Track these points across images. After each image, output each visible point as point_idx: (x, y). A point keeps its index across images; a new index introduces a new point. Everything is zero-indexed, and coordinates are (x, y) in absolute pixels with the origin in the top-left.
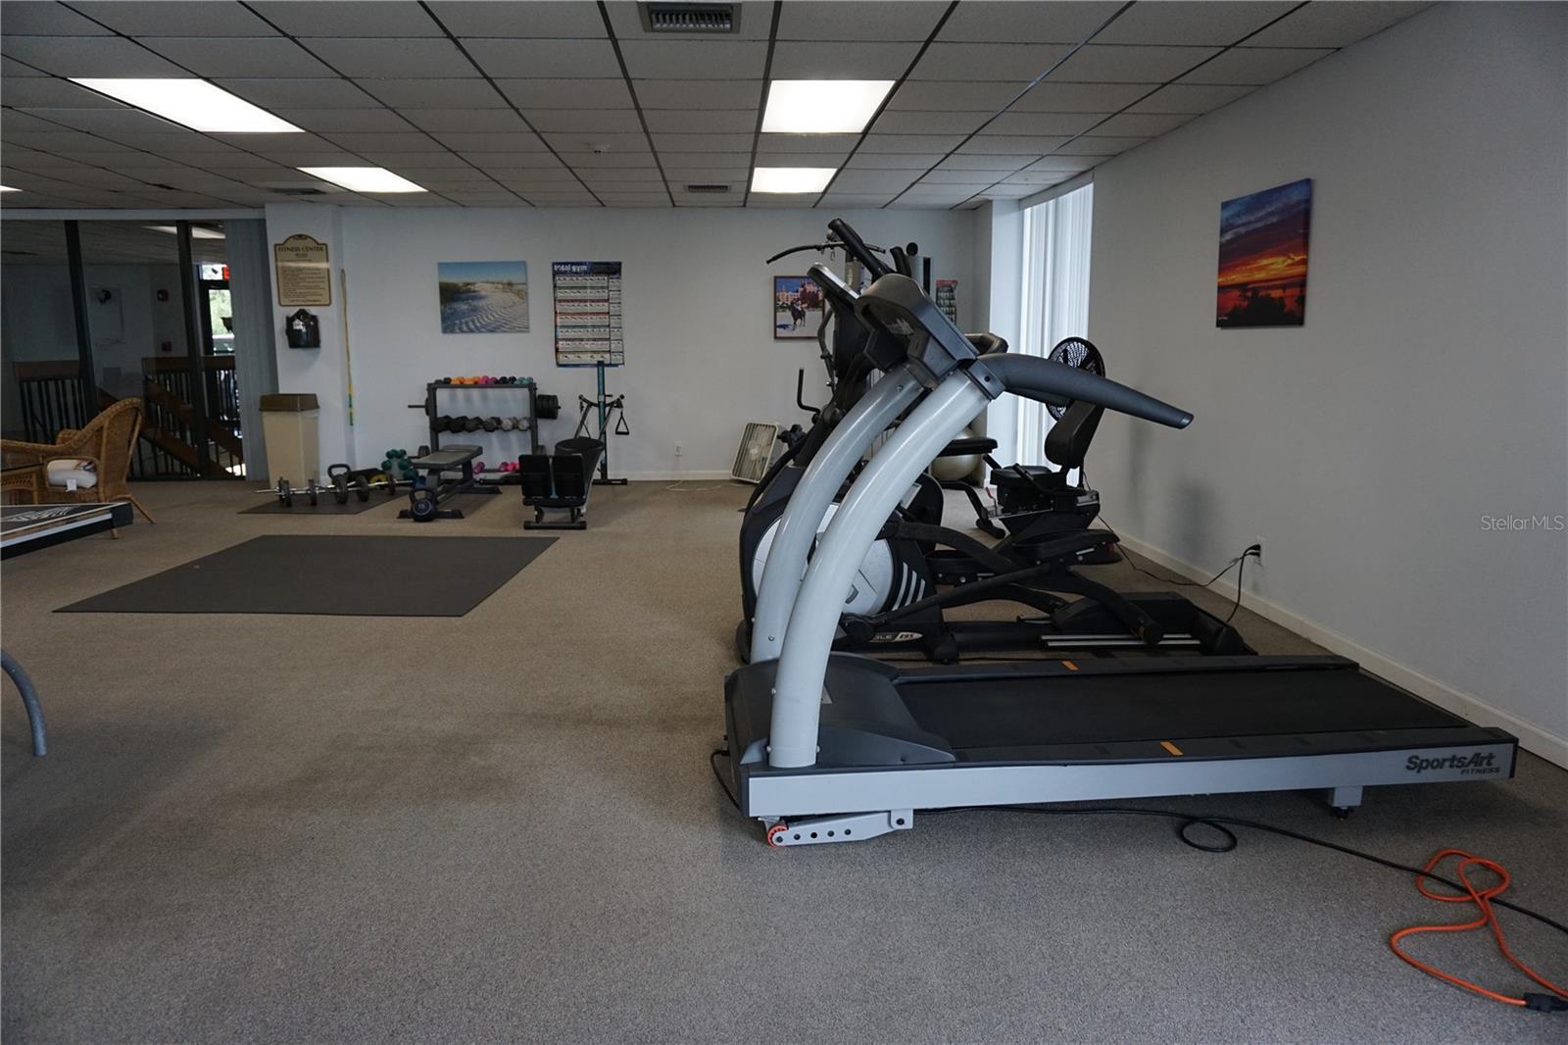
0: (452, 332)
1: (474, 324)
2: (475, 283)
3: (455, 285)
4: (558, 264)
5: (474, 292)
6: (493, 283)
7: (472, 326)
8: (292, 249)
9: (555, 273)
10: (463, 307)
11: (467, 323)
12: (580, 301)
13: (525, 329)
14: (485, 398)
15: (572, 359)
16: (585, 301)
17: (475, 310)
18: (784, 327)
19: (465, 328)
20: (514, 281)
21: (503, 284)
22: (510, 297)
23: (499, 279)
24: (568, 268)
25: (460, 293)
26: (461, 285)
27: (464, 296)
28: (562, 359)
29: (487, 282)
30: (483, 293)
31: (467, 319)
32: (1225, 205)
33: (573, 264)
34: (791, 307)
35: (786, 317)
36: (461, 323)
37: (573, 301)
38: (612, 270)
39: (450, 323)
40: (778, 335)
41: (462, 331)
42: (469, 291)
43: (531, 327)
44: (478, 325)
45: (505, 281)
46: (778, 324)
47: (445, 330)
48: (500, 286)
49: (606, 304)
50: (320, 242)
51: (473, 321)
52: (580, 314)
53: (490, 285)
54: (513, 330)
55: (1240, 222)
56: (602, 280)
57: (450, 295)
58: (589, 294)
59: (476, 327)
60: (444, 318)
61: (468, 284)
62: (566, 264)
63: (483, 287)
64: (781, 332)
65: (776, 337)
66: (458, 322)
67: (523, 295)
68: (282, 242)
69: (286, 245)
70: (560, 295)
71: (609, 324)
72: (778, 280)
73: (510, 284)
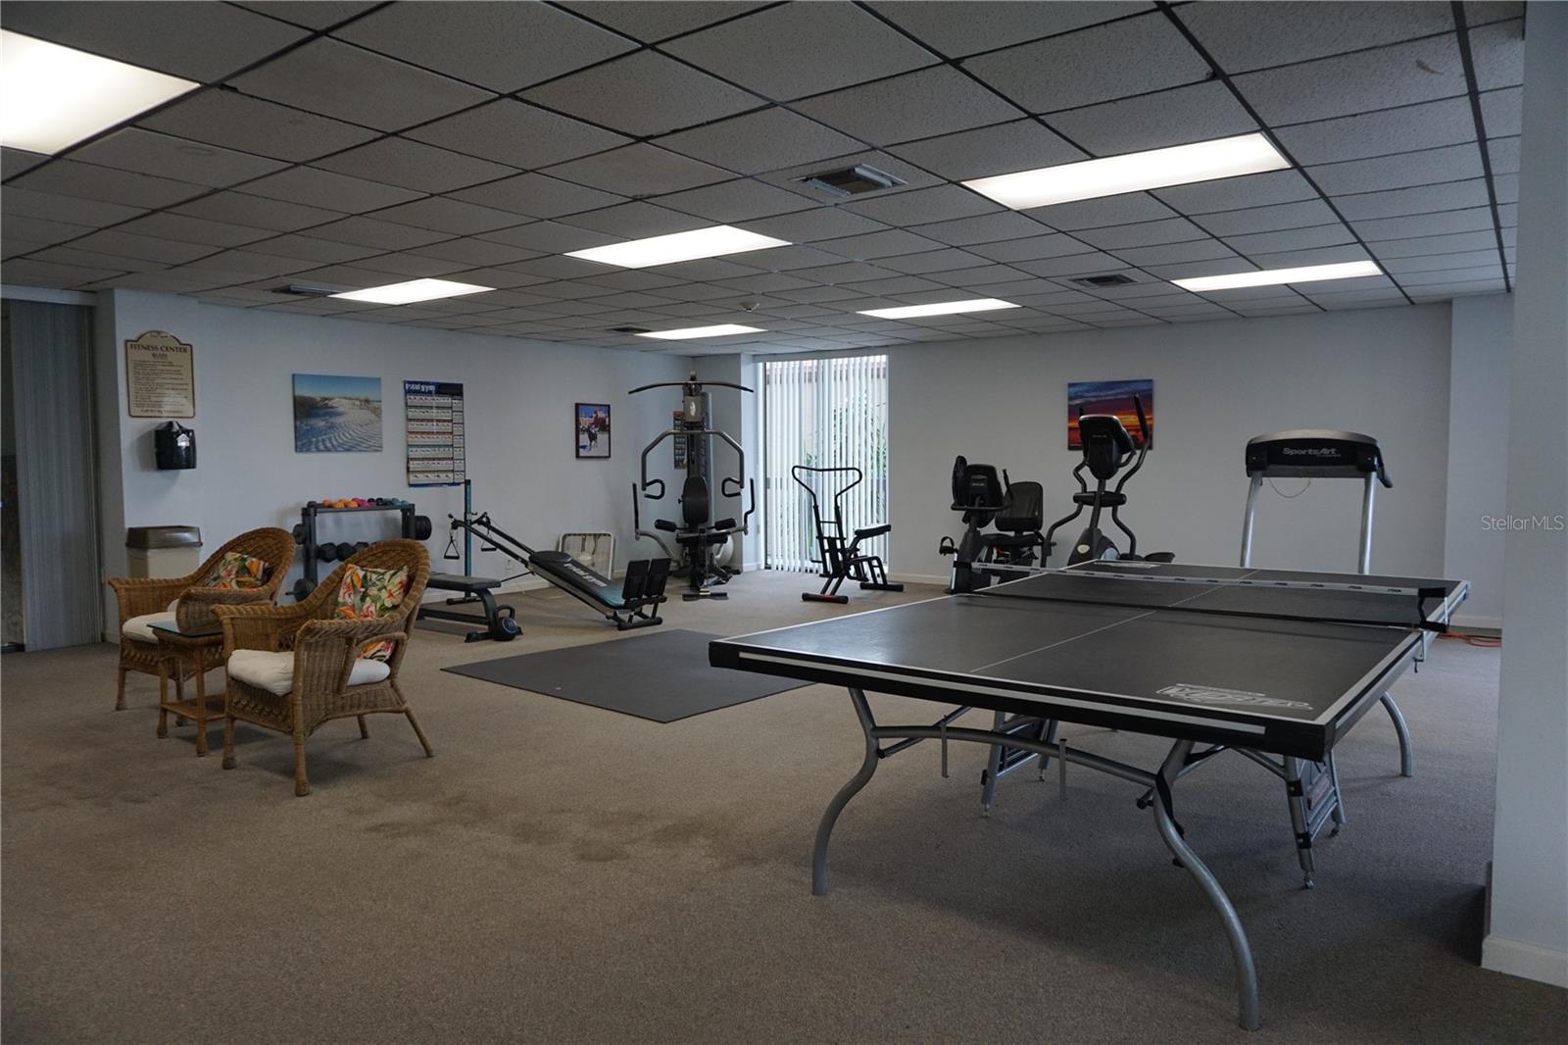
0: (308, 450)
1: (331, 442)
2: (332, 399)
3: (312, 400)
4: (410, 383)
5: (332, 407)
6: (350, 399)
7: (329, 445)
8: (147, 348)
9: (408, 392)
10: (320, 423)
11: (323, 441)
12: (428, 420)
13: (378, 448)
14: (338, 523)
15: (422, 479)
16: (432, 421)
17: (332, 427)
18: (584, 447)
19: (322, 447)
20: (372, 398)
21: (361, 401)
22: (366, 415)
23: (356, 395)
24: (417, 387)
25: (317, 408)
26: (318, 399)
27: (321, 412)
28: (413, 479)
29: (345, 398)
30: (341, 409)
31: (324, 437)
32: (1071, 385)
33: (422, 383)
34: (588, 430)
35: (584, 439)
36: (318, 442)
37: (422, 420)
38: (454, 390)
39: (304, 441)
40: (581, 454)
41: (318, 450)
42: (326, 406)
43: (385, 447)
44: (335, 443)
45: (363, 398)
46: (581, 444)
47: (298, 449)
48: (358, 403)
49: (450, 424)
50: (183, 342)
51: (330, 439)
52: (428, 433)
53: (347, 401)
54: (367, 449)
56: (446, 401)
57: (304, 409)
58: (434, 414)
59: (333, 446)
60: (299, 435)
61: (326, 399)
62: (416, 383)
63: (340, 403)
64: (582, 453)
65: (578, 456)
66: (314, 439)
67: (377, 412)
68: (134, 338)
69: (140, 342)
70: (411, 415)
71: (453, 446)
72: (581, 407)
73: (367, 401)
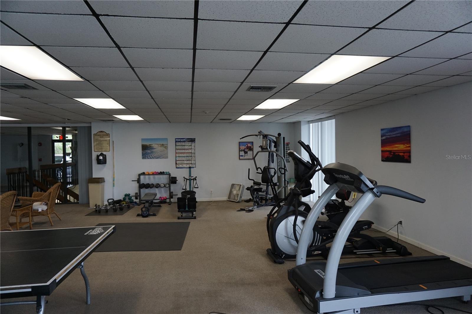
0: (145, 158)
1: (152, 156)
2: (152, 145)
3: (146, 145)
4: (177, 139)
5: (152, 147)
6: (158, 144)
7: (151, 157)
8: (99, 135)
9: (176, 142)
10: (149, 151)
11: (150, 156)
12: (183, 149)
13: (167, 157)
14: (154, 178)
15: (181, 166)
16: (185, 149)
17: (152, 152)
18: (242, 156)
19: (149, 157)
20: (164, 144)
21: (161, 145)
22: (162, 148)
23: (159, 143)
24: (180, 140)
25: (148, 147)
26: (148, 145)
27: (149, 148)
28: (178, 166)
29: (156, 144)
30: (155, 147)
31: (150, 155)
32: (382, 130)
33: (181, 139)
34: (244, 150)
35: (242, 153)
36: (148, 156)
37: (181, 149)
38: (192, 140)
39: (144, 156)
40: (240, 158)
41: (148, 158)
42: (150, 147)
43: (169, 157)
44: (153, 156)
45: (161, 144)
46: (240, 155)
47: (143, 158)
48: (160, 145)
49: (191, 150)
50: (107, 133)
51: (152, 155)
52: (183, 153)
53: (157, 145)
54: (163, 158)
55: (387, 134)
56: (190, 144)
57: (145, 148)
58: (186, 147)
59: (153, 157)
60: (143, 155)
61: (150, 145)
62: (179, 139)
63: (155, 146)
64: (241, 158)
65: (240, 159)
66: (147, 156)
67: (166, 148)
68: (96, 133)
69: (97, 134)
70: (177, 147)
71: (192, 156)
72: (240, 143)
73: (163, 145)
